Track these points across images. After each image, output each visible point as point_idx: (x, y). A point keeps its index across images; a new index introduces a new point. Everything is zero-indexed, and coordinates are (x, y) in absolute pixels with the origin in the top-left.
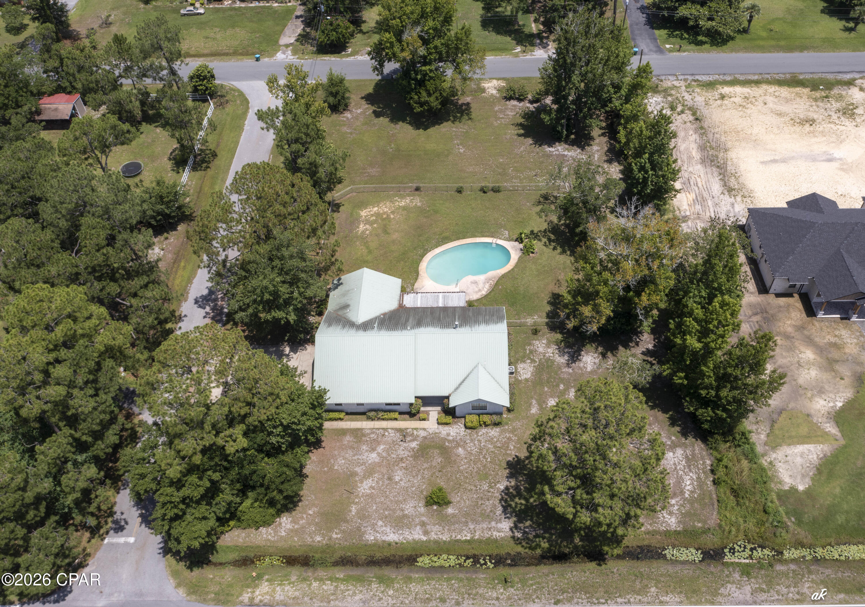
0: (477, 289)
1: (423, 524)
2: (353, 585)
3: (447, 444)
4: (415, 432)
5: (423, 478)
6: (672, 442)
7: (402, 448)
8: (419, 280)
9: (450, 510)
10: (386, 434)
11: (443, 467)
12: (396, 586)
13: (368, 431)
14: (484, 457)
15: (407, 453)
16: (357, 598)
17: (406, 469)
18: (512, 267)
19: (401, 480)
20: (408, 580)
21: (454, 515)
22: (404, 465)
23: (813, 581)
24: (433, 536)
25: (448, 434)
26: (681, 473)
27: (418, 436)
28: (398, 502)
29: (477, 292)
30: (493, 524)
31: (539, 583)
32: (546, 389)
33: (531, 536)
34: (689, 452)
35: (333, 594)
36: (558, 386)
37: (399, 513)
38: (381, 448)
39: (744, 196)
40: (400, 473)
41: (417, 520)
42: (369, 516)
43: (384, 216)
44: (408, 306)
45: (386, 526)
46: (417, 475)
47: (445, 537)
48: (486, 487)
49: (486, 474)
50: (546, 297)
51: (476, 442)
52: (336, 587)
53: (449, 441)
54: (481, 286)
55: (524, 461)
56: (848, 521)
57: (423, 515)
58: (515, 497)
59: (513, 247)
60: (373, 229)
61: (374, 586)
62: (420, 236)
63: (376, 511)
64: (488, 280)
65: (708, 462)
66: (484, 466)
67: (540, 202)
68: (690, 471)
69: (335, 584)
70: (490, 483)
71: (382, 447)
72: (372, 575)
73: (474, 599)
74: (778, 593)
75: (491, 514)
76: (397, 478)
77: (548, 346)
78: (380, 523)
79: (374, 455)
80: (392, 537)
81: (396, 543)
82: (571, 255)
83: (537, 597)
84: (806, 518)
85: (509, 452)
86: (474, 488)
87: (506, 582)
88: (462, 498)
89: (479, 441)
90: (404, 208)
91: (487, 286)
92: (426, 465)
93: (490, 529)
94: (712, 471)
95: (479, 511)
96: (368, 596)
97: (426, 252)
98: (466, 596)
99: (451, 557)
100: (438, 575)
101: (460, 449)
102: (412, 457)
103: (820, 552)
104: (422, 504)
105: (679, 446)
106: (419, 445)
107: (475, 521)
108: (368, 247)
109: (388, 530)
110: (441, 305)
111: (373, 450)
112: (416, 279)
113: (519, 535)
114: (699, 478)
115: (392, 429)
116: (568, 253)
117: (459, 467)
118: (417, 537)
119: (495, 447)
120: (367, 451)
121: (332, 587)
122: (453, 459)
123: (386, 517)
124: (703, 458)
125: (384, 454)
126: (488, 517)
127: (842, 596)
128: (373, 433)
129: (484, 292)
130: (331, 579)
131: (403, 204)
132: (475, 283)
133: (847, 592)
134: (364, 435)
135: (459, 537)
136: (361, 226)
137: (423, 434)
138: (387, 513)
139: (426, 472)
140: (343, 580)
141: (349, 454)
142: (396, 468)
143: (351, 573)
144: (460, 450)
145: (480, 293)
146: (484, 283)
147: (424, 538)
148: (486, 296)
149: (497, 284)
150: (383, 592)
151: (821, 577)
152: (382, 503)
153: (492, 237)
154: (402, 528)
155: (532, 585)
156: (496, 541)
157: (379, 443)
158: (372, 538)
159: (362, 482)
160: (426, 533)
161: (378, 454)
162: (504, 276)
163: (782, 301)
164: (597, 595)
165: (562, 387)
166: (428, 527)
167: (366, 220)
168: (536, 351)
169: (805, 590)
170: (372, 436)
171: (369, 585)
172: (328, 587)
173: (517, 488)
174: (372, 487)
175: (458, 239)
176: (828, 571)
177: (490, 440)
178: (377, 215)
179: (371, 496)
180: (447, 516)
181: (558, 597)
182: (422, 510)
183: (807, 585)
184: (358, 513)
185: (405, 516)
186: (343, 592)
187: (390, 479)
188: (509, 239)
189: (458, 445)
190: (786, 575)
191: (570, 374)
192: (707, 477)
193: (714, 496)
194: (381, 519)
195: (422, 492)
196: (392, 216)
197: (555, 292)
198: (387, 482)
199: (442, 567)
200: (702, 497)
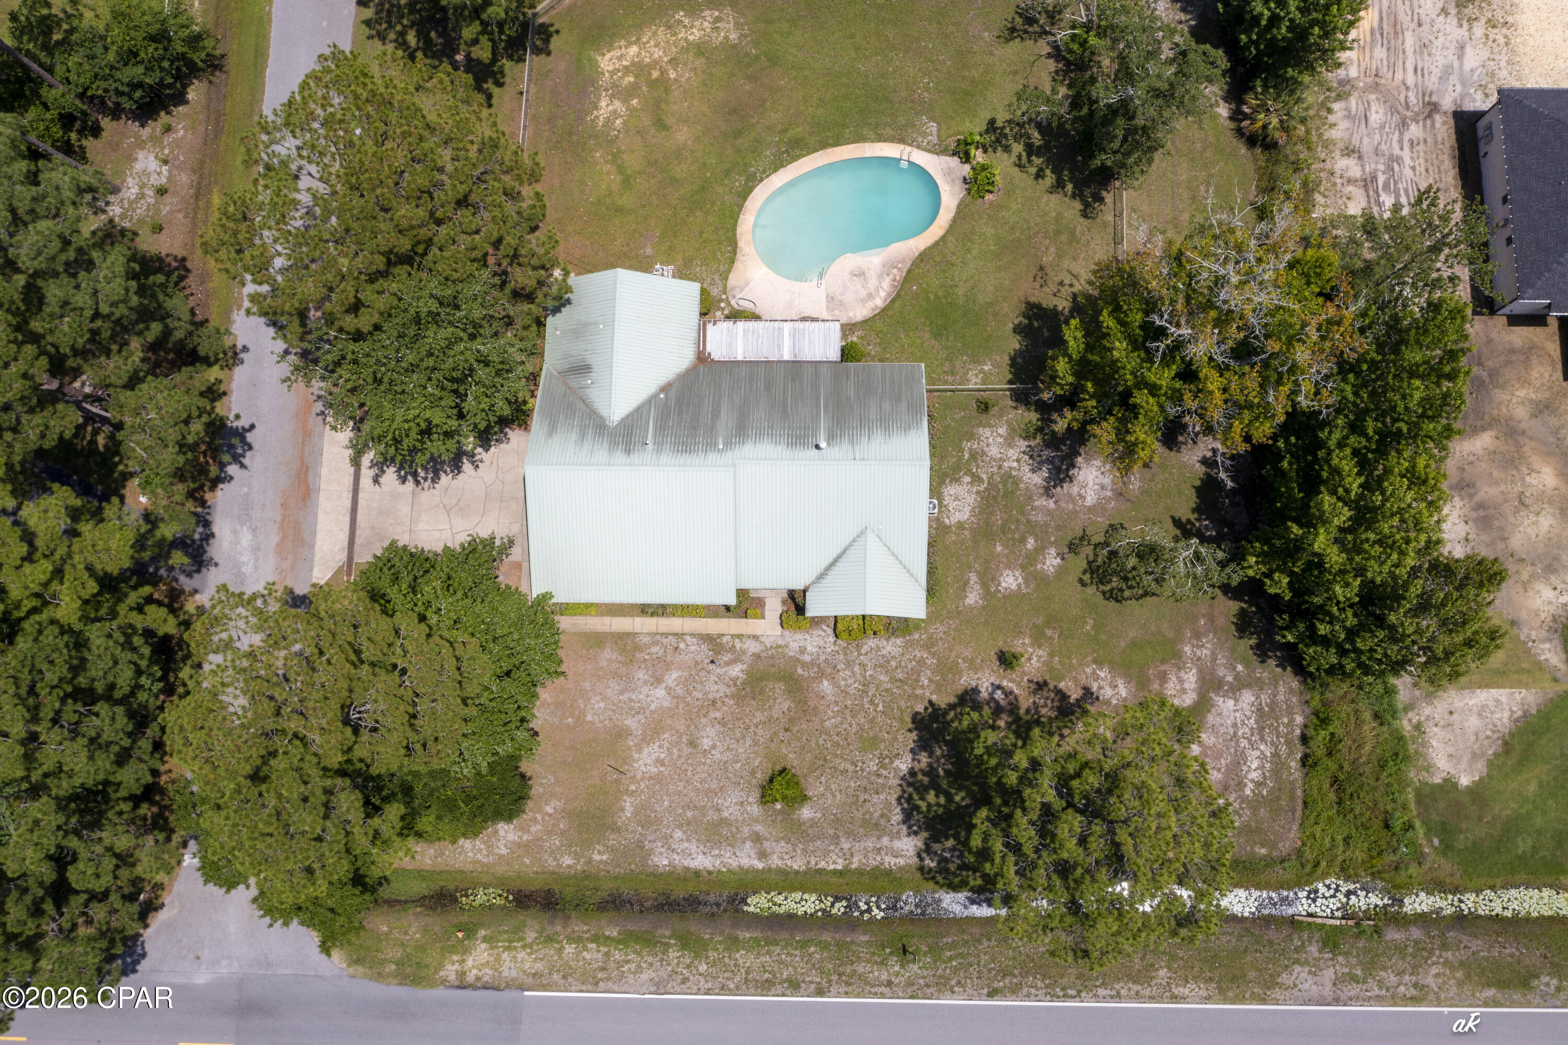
0: (863, 293)
1: (757, 839)
2: (635, 952)
3: (800, 671)
4: (738, 645)
5: (756, 743)
6: (1237, 677)
7: (713, 678)
8: (738, 264)
9: (806, 813)
10: (682, 646)
11: (792, 721)
12: (712, 955)
13: (646, 640)
14: (871, 702)
15: (723, 689)
16: (645, 976)
17: (722, 722)
18: (941, 233)
19: (714, 747)
20: (733, 943)
21: (813, 823)
22: (718, 715)
23: (1446, 963)
24: (775, 862)
25: (803, 650)
26: (1244, 743)
27: (743, 652)
28: (708, 792)
29: (863, 301)
30: (885, 840)
31: (961, 955)
32: (999, 548)
33: (952, 867)
34: (1265, 700)
35: (603, 969)
36: (1023, 540)
37: (712, 815)
38: (673, 677)
39: (1492, 24)
40: (711, 731)
41: (746, 830)
42: (659, 821)
43: (655, 74)
44: (716, 356)
45: (688, 840)
46: (743, 737)
47: (798, 864)
48: (873, 766)
49: (875, 738)
50: (1012, 316)
51: (856, 668)
52: (607, 954)
53: (804, 665)
54: (873, 282)
55: (946, 713)
56: (1535, 849)
57: (757, 821)
58: (926, 789)
59: (948, 173)
60: (631, 111)
61: (673, 954)
62: (737, 134)
63: (670, 809)
64: (889, 266)
65: (1299, 719)
66: (872, 721)
67: (1013, 30)
68: (1262, 739)
69: (604, 949)
70: (881, 758)
71: (675, 675)
72: (667, 933)
73: (848, 984)
74: (1381, 985)
75: (883, 822)
76: (706, 743)
77: (1009, 442)
78: (678, 834)
79: (660, 692)
80: (701, 861)
81: (710, 873)
82: (1074, 196)
83: (959, 983)
84: (1461, 842)
85: (919, 692)
86: (851, 768)
87: (905, 951)
88: (827, 788)
89: (863, 666)
90: (700, 49)
91: (886, 284)
92: (760, 717)
93: (879, 850)
94: (1304, 739)
95: (859, 815)
96: (664, 974)
97: (752, 181)
98: (835, 977)
99: (806, 896)
100: (785, 935)
101: (826, 683)
102: (732, 697)
103: (1470, 902)
104: (754, 797)
105: (1249, 686)
106: (747, 672)
107: (852, 835)
108: (621, 169)
109: (693, 847)
110: (787, 357)
111: (658, 680)
112: (732, 261)
113: (930, 863)
114: (1275, 755)
115: (693, 635)
116: (1069, 187)
117: (823, 721)
118: (746, 862)
119: (893, 680)
120: (645, 682)
121: (600, 956)
122: (812, 704)
123: (689, 824)
124: (1290, 712)
125: (680, 691)
126: (875, 827)
127: (1491, 992)
128: (656, 643)
129: (879, 302)
130: (595, 939)
131: (695, 35)
132: (860, 274)
133: (1502, 984)
134: (637, 648)
135: (822, 865)
136: (603, 104)
137: (752, 647)
138: (689, 814)
139: (760, 732)
140: (618, 942)
141: (613, 688)
142: (704, 720)
143: (631, 927)
144: (826, 686)
145: (871, 304)
146: (880, 276)
147: (760, 865)
148: (884, 310)
149: (909, 277)
150: (689, 966)
151: (1463, 955)
152: (679, 793)
153: (902, 141)
154: (718, 844)
155: (951, 959)
156: (889, 872)
157: (668, 667)
158: (666, 862)
159: (640, 751)
160: (762, 855)
161: (668, 689)
162: (924, 257)
163: (1521, 335)
164: (1064, 981)
165: (1031, 543)
166: (767, 844)
167: (615, 86)
168: (984, 453)
169: (1430, 981)
170: (655, 649)
171: (665, 952)
172: (593, 954)
173: (931, 772)
174: (659, 762)
175: (824, 145)
176: (1476, 944)
177: (884, 665)
178: (638, 68)
179: (658, 779)
180: (801, 824)
181: (996, 984)
182: (755, 809)
183: (1434, 970)
184: (636, 813)
185: (723, 822)
186: (620, 965)
187: (693, 744)
188: (939, 149)
189: (821, 675)
190: (1400, 949)
191: (1049, 512)
192: (1291, 753)
193: (1299, 792)
194: (680, 827)
195: (753, 773)
196: (672, 75)
197: (1032, 299)
198: (687, 750)
199: (791, 916)
200: (1275, 795)
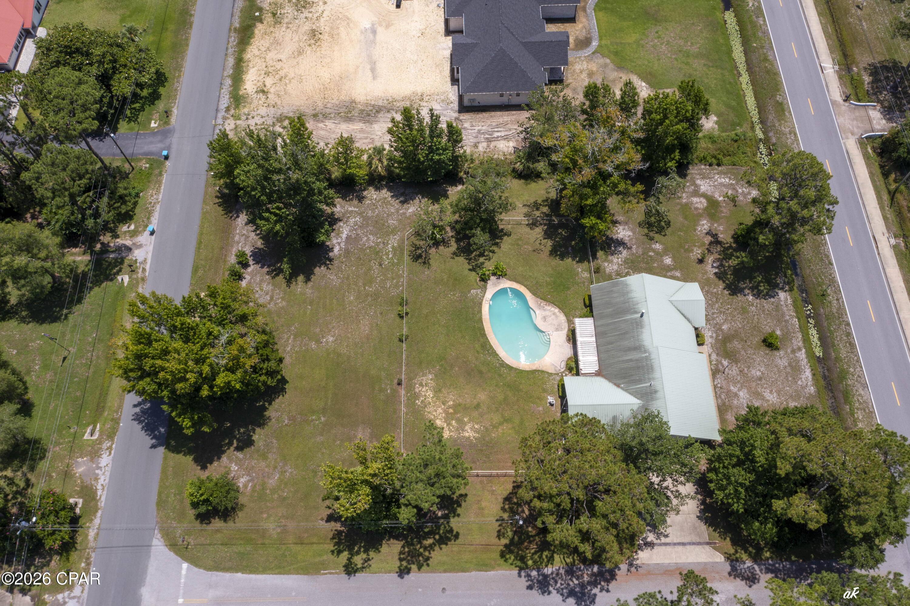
0: (553, 317)
1: (793, 351)
2: (853, 397)
3: (720, 338)
4: (714, 362)
5: (755, 353)
6: (692, 185)
7: (730, 372)
8: (544, 369)
9: (778, 332)
10: (719, 385)
11: (742, 340)
12: (845, 366)
13: (720, 401)
14: (728, 310)
15: (734, 368)
16: (862, 393)
17: (749, 367)
18: (523, 287)
19: (759, 370)
20: (838, 359)
21: (781, 330)
22: (746, 369)
23: (780, 125)
24: (801, 344)
25: (711, 337)
26: (716, 183)
27: (717, 360)
28: (779, 371)
29: (557, 317)
30: (782, 303)
31: (819, 276)
32: (655, 265)
33: (786, 280)
34: (698, 177)
35: (865, 410)
36: (651, 256)
37: (788, 370)
38: (734, 389)
40: (753, 372)
41: (791, 356)
42: (796, 391)
43: (451, 411)
45: (801, 378)
46: (753, 359)
47: (800, 335)
48: (753, 308)
49: (741, 308)
50: (557, 261)
51: (715, 316)
52: (858, 409)
53: (717, 336)
54: (547, 313)
55: (727, 284)
56: (734, 100)
57: (786, 352)
58: (759, 290)
59: (495, 285)
60: (470, 420)
61: (850, 382)
62: (480, 372)
63: (790, 387)
64: (540, 307)
65: (703, 167)
66: (735, 309)
67: (424, 263)
68: (713, 178)
69: (856, 411)
70: (749, 305)
71: (732, 388)
72: (841, 385)
73: (842, 315)
74: (792, 144)
75: (775, 304)
76: (759, 373)
77: (611, 262)
78: (800, 383)
79: (741, 394)
80: (808, 373)
81: (812, 370)
82: (502, 239)
83: (830, 275)
84: (736, 120)
85: (720, 292)
86: (756, 317)
87: (823, 295)
88: (766, 325)
89: (713, 314)
90: (437, 391)
91: (548, 308)
92: (743, 352)
93: (787, 306)
94: (710, 165)
95: (774, 313)
96: (859, 385)
97: (503, 364)
98: (841, 320)
99: (810, 333)
100: (829, 340)
101: (723, 327)
102: (737, 364)
103: (756, 119)
104: (776, 353)
105: (694, 182)
106: (725, 358)
107: (783, 315)
108: (501, 424)
109: (804, 376)
111: (736, 395)
112: (543, 372)
113: (787, 288)
114: (718, 174)
115: (714, 381)
116: (497, 241)
117: (739, 328)
118: (804, 356)
119: (717, 302)
120: (738, 400)
121: (859, 412)
122: (733, 333)
123: (794, 379)
124: (701, 169)
125: (739, 386)
126: (778, 307)
127: (787, 114)
128: (720, 396)
129: (557, 310)
130: (852, 414)
131: (430, 394)
132: (545, 318)
133: (783, 110)
134: (724, 404)
135: (797, 326)
136: (467, 435)
137: (714, 357)
138: (790, 379)
139: (749, 352)
140: (851, 404)
142: (749, 375)
143: (842, 401)
144: (725, 327)
145: (558, 314)
146: (545, 310)
147: (804, 350)
148: (560, 308)
149: (544, 299)
150: (853, 376)
151: (776, 121)
152: (783, 383)
153: (481, 304)
154: (800, 367)
155: (822, 279)
156: (794, 302)
157: (729, 391)
158: (812, 388)
159: (768, 401)
160: (799, 349)
161: (739, 390)
162: (534, 293)
164: (819, 240)
165: (651, 254)
166: (795, 347)
167: (457, 430)
168: (617, 271)
169: (787, 130)
170: (723, 397)
171: (850, 385)
172: (859, 415)
173: (752, 289)
174: (771, 392)
175: (484, 335)
176: (771, 117)
178: (448, 418)
179: (779, 392)
180: (783, 335)
181: (827, 262)
182: (782, 353)
183: (783, 129)
184: (795, 400)
185: (790, 365)
186: (860, 403)
187: (760, 379)
188: (484, 289)
189: (720, 329)
190: (778, 139)
191: (638, 247)
192: (716, 169)
193: (730, 167)
194: (796, 382)
195: (767, 354)
196: (451, 403)
197: (548, 253)
198: (764, 381)
199: (820, 339)
200: (733, 174)
